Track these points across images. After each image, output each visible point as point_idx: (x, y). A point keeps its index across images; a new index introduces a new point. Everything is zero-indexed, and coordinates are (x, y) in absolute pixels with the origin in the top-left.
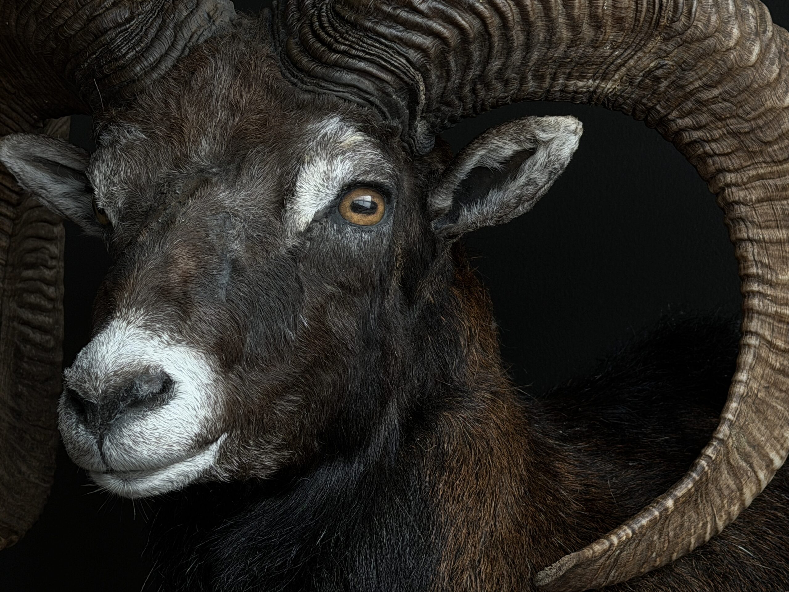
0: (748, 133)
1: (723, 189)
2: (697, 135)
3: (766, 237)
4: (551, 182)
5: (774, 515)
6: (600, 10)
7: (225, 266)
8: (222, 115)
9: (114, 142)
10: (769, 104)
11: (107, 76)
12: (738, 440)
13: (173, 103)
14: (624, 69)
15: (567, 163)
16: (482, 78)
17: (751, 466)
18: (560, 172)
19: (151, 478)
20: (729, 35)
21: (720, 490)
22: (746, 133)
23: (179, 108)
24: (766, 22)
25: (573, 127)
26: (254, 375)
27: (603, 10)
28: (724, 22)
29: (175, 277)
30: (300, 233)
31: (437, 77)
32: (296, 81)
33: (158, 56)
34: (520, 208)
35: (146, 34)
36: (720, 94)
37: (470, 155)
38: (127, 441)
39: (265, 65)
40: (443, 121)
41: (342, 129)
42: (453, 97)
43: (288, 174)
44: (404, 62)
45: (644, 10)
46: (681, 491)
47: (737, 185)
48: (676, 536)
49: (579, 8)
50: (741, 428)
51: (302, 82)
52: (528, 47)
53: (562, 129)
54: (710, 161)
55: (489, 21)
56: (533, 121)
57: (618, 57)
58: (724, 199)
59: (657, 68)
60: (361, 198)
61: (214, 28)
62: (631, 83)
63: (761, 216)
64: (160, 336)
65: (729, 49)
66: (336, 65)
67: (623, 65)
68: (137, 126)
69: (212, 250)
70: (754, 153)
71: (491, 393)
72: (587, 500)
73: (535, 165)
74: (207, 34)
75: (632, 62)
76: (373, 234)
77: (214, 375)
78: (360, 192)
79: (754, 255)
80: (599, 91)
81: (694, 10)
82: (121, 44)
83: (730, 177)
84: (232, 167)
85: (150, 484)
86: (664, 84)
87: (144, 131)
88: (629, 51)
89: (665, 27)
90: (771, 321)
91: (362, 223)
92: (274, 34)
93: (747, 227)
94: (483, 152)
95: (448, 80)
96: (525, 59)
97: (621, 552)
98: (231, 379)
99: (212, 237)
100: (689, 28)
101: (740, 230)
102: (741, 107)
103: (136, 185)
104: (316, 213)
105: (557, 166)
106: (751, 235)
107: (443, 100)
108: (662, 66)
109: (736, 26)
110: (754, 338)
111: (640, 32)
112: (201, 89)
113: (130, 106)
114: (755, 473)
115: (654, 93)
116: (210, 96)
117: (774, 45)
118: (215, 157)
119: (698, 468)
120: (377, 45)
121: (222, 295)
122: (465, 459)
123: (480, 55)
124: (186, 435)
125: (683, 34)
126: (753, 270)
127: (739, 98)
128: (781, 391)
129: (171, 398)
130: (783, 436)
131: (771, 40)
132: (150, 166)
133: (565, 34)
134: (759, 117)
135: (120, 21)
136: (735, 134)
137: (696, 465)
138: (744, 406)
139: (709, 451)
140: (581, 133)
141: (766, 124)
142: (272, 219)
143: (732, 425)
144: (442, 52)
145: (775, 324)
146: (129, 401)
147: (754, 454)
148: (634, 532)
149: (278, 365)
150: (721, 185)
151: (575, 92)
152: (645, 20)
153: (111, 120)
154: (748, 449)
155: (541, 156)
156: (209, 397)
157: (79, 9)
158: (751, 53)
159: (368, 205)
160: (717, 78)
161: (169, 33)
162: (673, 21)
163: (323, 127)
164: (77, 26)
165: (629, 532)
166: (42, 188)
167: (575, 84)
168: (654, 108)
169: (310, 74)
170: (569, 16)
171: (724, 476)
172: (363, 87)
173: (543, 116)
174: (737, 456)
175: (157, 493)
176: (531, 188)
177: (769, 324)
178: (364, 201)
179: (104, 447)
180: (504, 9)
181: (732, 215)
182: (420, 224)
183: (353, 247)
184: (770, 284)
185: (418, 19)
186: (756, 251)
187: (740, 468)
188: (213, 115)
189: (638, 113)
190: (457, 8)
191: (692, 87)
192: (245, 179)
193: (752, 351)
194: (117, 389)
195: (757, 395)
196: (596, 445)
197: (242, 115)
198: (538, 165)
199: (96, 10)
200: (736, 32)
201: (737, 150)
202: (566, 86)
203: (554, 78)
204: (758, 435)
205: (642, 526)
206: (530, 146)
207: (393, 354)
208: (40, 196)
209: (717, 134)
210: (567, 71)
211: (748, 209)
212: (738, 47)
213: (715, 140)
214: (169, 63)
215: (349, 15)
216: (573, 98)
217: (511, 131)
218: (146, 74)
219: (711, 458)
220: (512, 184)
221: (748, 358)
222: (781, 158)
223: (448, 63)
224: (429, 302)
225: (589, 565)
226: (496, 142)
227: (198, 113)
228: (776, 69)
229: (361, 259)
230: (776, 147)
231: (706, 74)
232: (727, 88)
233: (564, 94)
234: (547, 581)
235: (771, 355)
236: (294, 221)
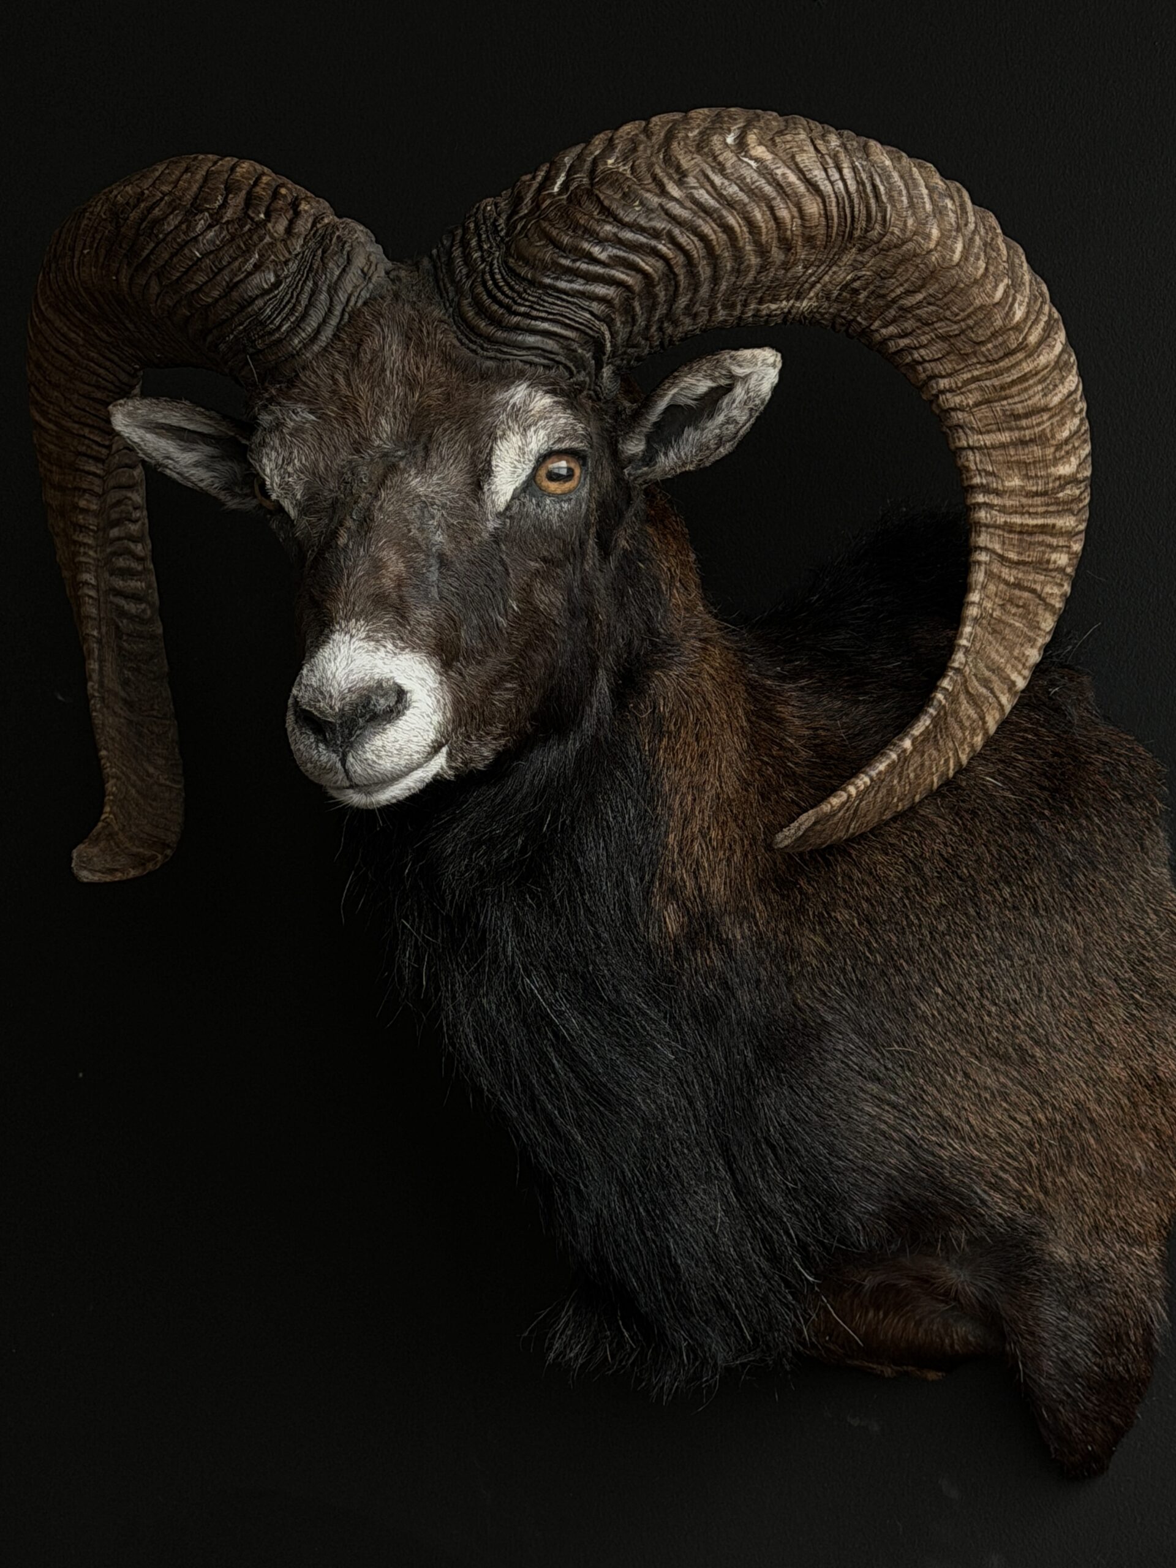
0: (959, 335)
1: (937, 396)
2: (903, 342)
3: (988, 443)
4: (752, 421)
5: (1023, 737)
6: (789, 232)
7: (433, 561)
8: (399, 391)
9: (279, 425)
10: (977, 303)
11: (260, 351)
12: (975, 666)
13: (342, 381)
14: (819, 286)
15: (768, 398)
16: (669, 316)
17: (992, 691)
18: (762, 408)
19: (391, 788)
20: (928, 237)
21: (961, 722)
22: (956, 336)
23: (349, 385)
24: (967, 213)
25: (771, 360)
26: (471, 670)
27: (792, 231)
28: (922, 223)
29: (388, 583)
30: (500, 513)
31: (622, 323)
32: (474, 347)
33: (315, 325)
34: (722, 449)
35: (298, 301)
36: (925, 298)
37: (662, 396)
38: (369, 756)
39: (439, 331)
40: (629, 362)
41: (530, 394)
42: (639, 338)
43: (481, 452)
44: (588, 316)
45: (835, 225)
46: (918, 730)
47: (951, 390)
48: (917, 777)
49: (767, 234)
50: (978, 653)
51: (483, 348)
52: (715, 279)
53: (759, 364)
54: (920, 368)
55: (673, 262)
56: (727, 356)
57: (811, 275)
58: (939, 406)
59: (854, 280)
60: (556, 465)
61: (371, 286)
62: (828, 298)
63: (980, 420)
64: (385, 647)
65: (929, 252)
66: (517, 328)
67: (818, 282)
68: (304, 406)
69: (417, 547)
70: (967, 355)
71: (700, 640)
72: (816, 745)
73: (734, 402)
74: (365, 295)
75: (827, 278)
76: (573, 502)
77: (438, 677)
78: (554, 458)
79: (976, 464)
80: (794, 311)
81: (888, 216)
82: (273, 313)
83: (944, 383)
84: (419, 448)
85: (393, 794)
86: (863, 295)
87: (311, 412)
88: (822, 268)
89: (860, 238)
90: (1001, 533)
91: (559, 492)
92: (441, 292)
93: (966, 434)
94: (675, 391)
95: (633, 325)
96: (713, 291)
97: (861, 802)
98: (452, 678)
99: (414, 532)
100: (884, 236)
101: (959, 439)
102: (948, 308)
103: (314, 474)
104: (515, 490)
105: (757, 402)
106: (971, 443)
107: (629, 343)
108: (859, 278)
109: (935, 226)
110: (984, 554)
111: (833, 247)
112: (371, 362)
113: (291, 383)
114: (997, 698)
115: (853, 305)
116: (383, 370)
117: (977, 238)
118: (398, 439)
119: (935, 703)
120: (559, 303)
121: (434, 591)
122: (682, 720)
123: (666, 295)
124: (424, 743)
125: (879, 242)
126: (977, 480)
127: (945, 300)
128: (1018, 606)
129: (406, 708)
130: (1024, 654)
131: (974, 233)
132: (326, 452)
133: (754, 260)
134: (969, 316)
135: (266, 286)
136: (944, 338)
137: (932, 699)
138: (979, 629)
139: (946, 683)
140: (779, 365)
141: (976, 323)
142: (471, 503)
143: (967, 651)
144: (626, 300)
145: (1006, 535)
146: (368, 717)
147: (994, 678)
148: (872, 780)
149: (493, 655)
150: (934, 392)
151: (769, 315)
152: (837, 234)
153: (272, 400)
154: (987, 673)
155: (739, 392)
156: (438, 701)
157: (216, 274)
158: (954, 252)
159: (564, 472)
160: (919, 283)
161: (324, 297)
162: (867, 231)
163: (511, 397)
164: (216, 294)
165: (867, 780)
166: (168, 458)
167: (768, 308)
168: (855, 320)
169: (490, 339)
170: (757, 243)
171: (963, 708)
172: (548, 348)
173: (737, 349)
174: (976, 684)
175: (394, 801)
176: (731, 427)
177: (999, 536)
178: (559, 468)
179: (348, 764)
180: (688, 247)
181: (949, 423)
182: (612, 471)
183: (555, 519)
184: (997, 493)
185: (599, 270)
186: (978, 459)
187: (980, 695)
188: (389, 392)
189: (838, 326)
190: (638, 251)
191: (893, 295)
192: (435, 460)
193: (983, 568)
194: (354, 706)
195: (991, 615)
196: (820, 681)
197: (422, 389)
198: (737, 402)
199: (236, 275)
200: (935, 233)
201: (948, 353)
202: (758, 310)
203: (745, 304)
204: (997, 658)
205: (880, 773)
206: (728, 382)
207: (597, 618)
208: (166, 467)
209: (924, 339)
210: (759, 295)
211: (966, 415)
212: (939, 248)
213: (924, 346)
214: (328, 333)
215: (524, 271)
216: (767, 322)
217: (705, 368)
218: (305, 346)
219: (947, 690)
220: (709, 424)
221: (979, 576)
222: (996, 357)
223: (634, 308)
224: (625, 550)
225: (828, 820)
226: (689, 380)
227: (372, 389)
228: (982, 264)
229: (562, 529)
230: (990, 346)
231: (907, 280)
232: (931, 291)
233: (756, 319)
234: (786, 843)
235: (1003, 569)
236: (493, 502)
